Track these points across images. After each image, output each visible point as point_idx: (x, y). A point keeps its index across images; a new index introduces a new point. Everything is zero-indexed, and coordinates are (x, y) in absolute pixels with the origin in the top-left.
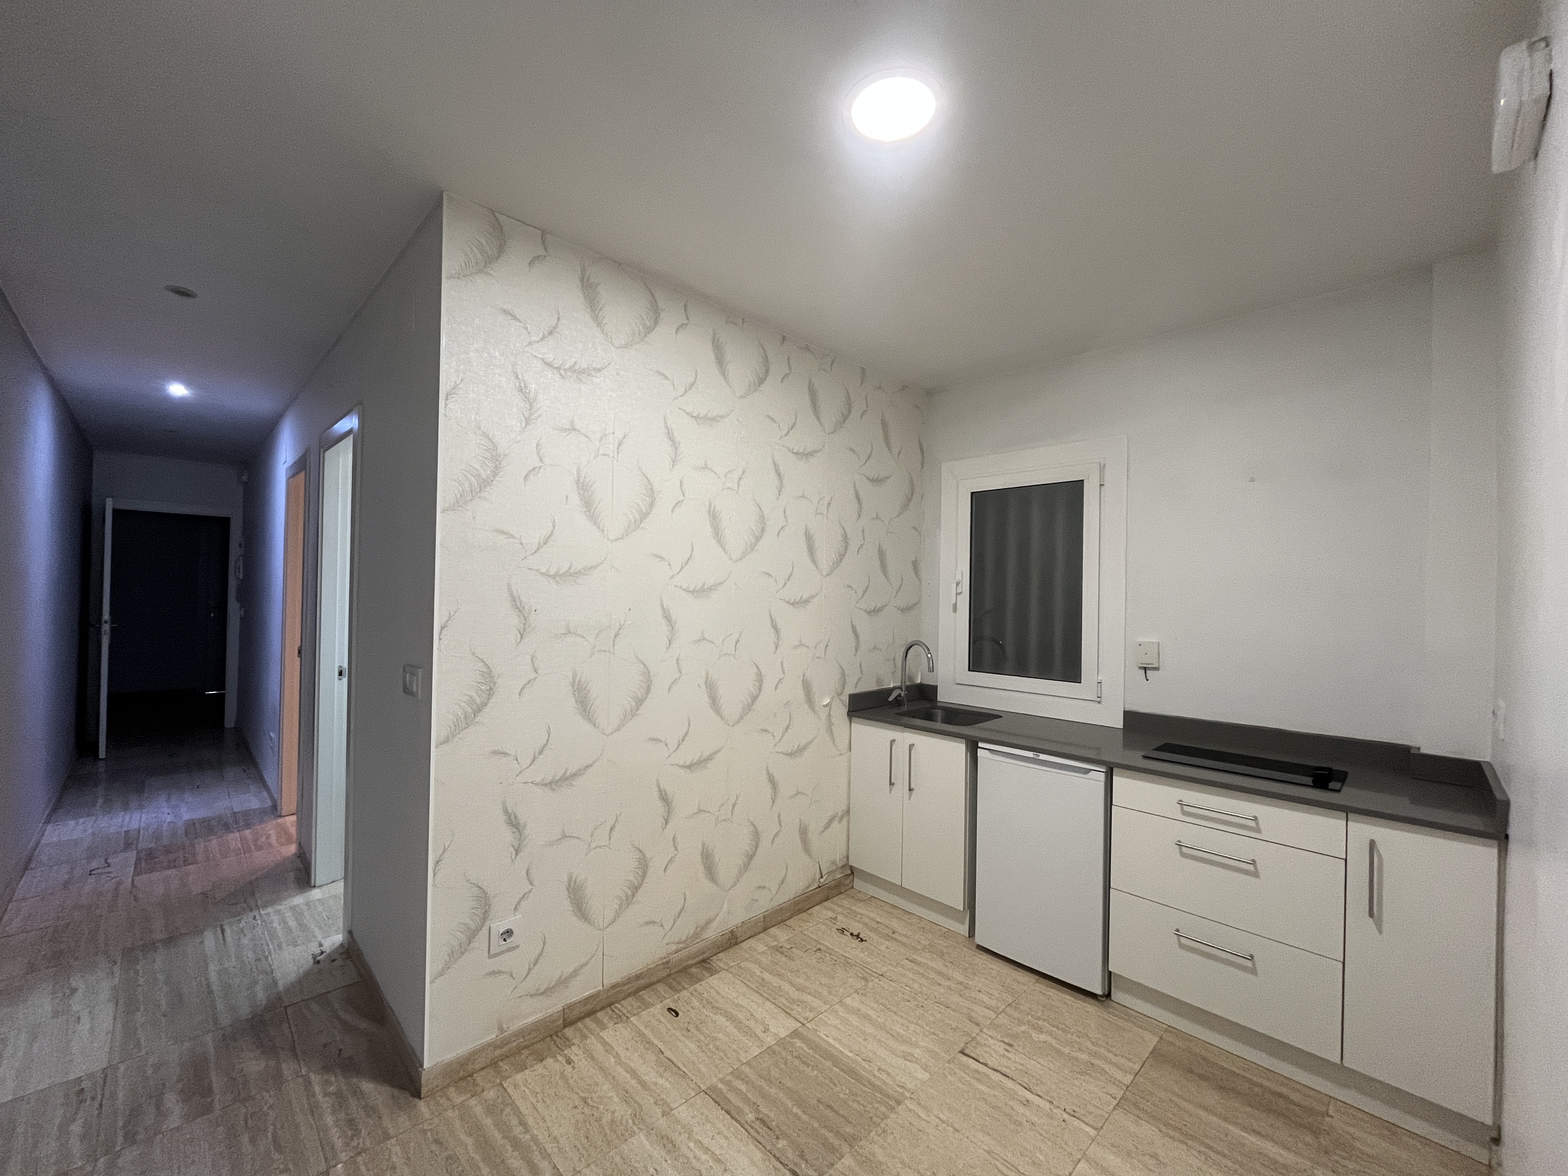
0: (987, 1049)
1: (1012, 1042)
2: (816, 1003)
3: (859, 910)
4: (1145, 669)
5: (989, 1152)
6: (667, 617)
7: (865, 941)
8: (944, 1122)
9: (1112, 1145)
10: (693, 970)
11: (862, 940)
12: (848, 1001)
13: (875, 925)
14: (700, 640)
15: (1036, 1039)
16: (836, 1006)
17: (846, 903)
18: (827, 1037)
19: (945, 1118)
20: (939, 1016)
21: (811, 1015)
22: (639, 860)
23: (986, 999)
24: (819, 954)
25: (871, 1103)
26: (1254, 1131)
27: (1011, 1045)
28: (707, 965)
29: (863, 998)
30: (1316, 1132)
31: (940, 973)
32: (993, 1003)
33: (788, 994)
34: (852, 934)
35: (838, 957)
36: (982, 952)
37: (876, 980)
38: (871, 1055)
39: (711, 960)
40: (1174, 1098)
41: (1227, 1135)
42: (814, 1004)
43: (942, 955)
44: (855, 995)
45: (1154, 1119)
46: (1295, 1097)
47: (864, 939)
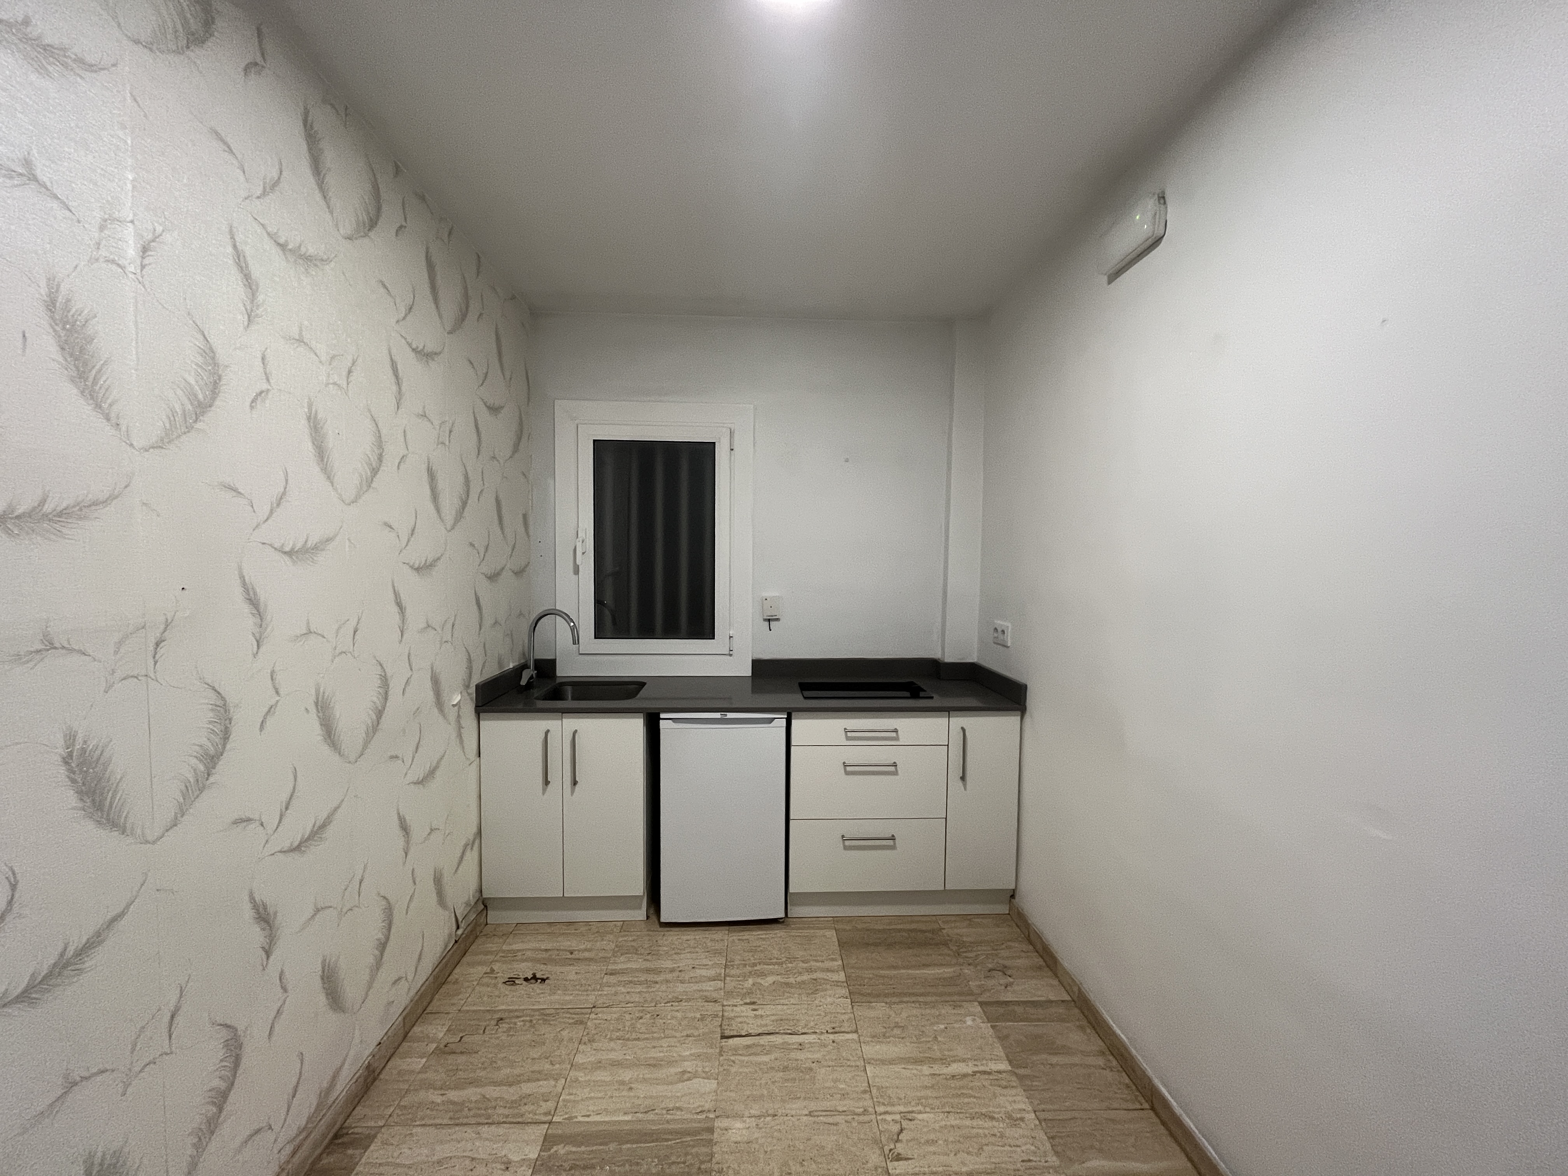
0: (740, 1020)
1: (753, 1000)
2: (545, 1086)
3: (515, 947)
4: (769, 620)
5: (810, 1114)
6: (253, 602)
7: (548, 978)
8: (759, 1117)
9: (873, 1037)
10: (324, 1161)
11: (543, 980)
12: (580, 1059)
13: (545, 955)
14: (306, 634)
15: (767, 984)
16: (571, 1074)
17: (492, 946)
18: (588, 1116)
19: (757, 1113)
20: (679, 1015)
21: (551, 1105)
22: (227, 1044)
23: (704, 972)
24: (504, 1026)
25: (686, 1154)
26: (924, 965)
27: (754, 1003)
28: (345, 1139)
29: (595, 1045)
30: (945, 944)
31: (648, 971)
32: (712, 973)
33: (502, 1098)
34: (526, 979)
35: (530, 1016)
36: (669, 929)
37: (593, 1016)
38: (648, 1102)
39: (350, 1128)
40: (876, 972)
41: (915, 978)
42: (543, 1090)
43: (636, 951)
44: (582, 1047)
45: (878, 996)
46: (923, 927)
47: (545, 977)
